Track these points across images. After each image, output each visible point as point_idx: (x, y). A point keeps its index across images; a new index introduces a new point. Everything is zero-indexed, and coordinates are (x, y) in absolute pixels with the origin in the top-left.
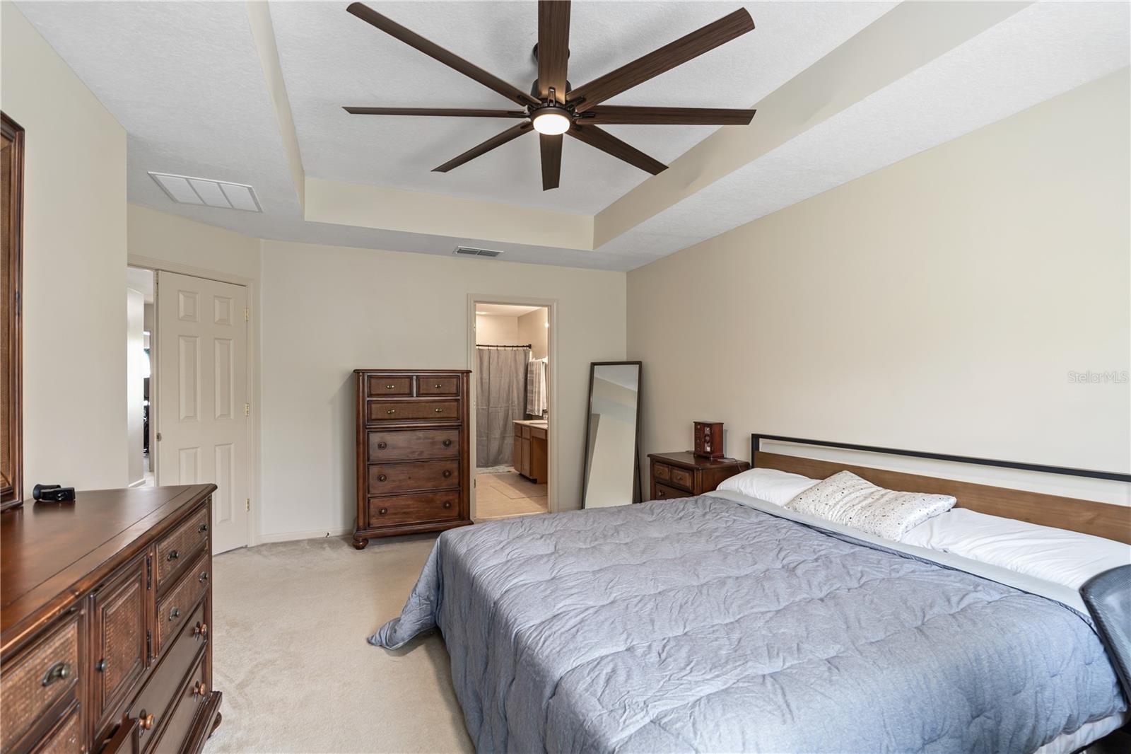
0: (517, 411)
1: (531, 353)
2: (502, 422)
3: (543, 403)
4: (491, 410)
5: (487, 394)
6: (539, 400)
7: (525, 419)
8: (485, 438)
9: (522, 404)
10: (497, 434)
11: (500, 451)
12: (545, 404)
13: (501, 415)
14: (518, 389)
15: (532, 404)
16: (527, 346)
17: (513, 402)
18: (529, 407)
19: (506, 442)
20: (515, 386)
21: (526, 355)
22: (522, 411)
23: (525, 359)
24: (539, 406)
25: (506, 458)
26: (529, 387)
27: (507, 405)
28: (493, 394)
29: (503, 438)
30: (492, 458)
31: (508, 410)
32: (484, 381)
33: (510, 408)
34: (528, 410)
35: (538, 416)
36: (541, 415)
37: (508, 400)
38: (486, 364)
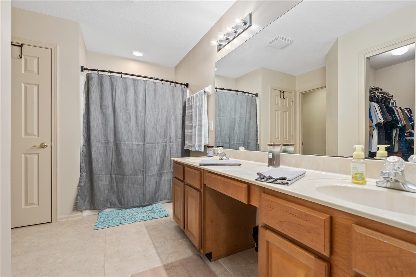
0: (175, 147)
1: (188, 91)
2: (159, 158)
3: (205, 138)
4: (147, 146)
5: (142, 129)
6: (200, 135)
7: (183, 156)
8: (141, 176)
9: (180, 140)
10: (154, 170)
11: (157, 188)
12: (207, 139)
13: (158, 152)
14: (176, 125)
15: (191, 139)
16: (184, 85)
17: (170, 138)
18: (187, 143)
19: (163, 179)
20: (172, 122)
21: (183, 93)
22: (180, 147)
23: (183, 97)
24: (200, 140)
25: (164, 194)
26: (187, 123)
27: (165, 141)
28: (149, 129)
29: (160, 174)
30: (148, 197)
31: (166, 146)
32: (139, 114)
33: (168, 143)
34: (186, 146)
35: (199, 151)
36: (202, 150)
37: (165, 136)
38: (141, 96)
